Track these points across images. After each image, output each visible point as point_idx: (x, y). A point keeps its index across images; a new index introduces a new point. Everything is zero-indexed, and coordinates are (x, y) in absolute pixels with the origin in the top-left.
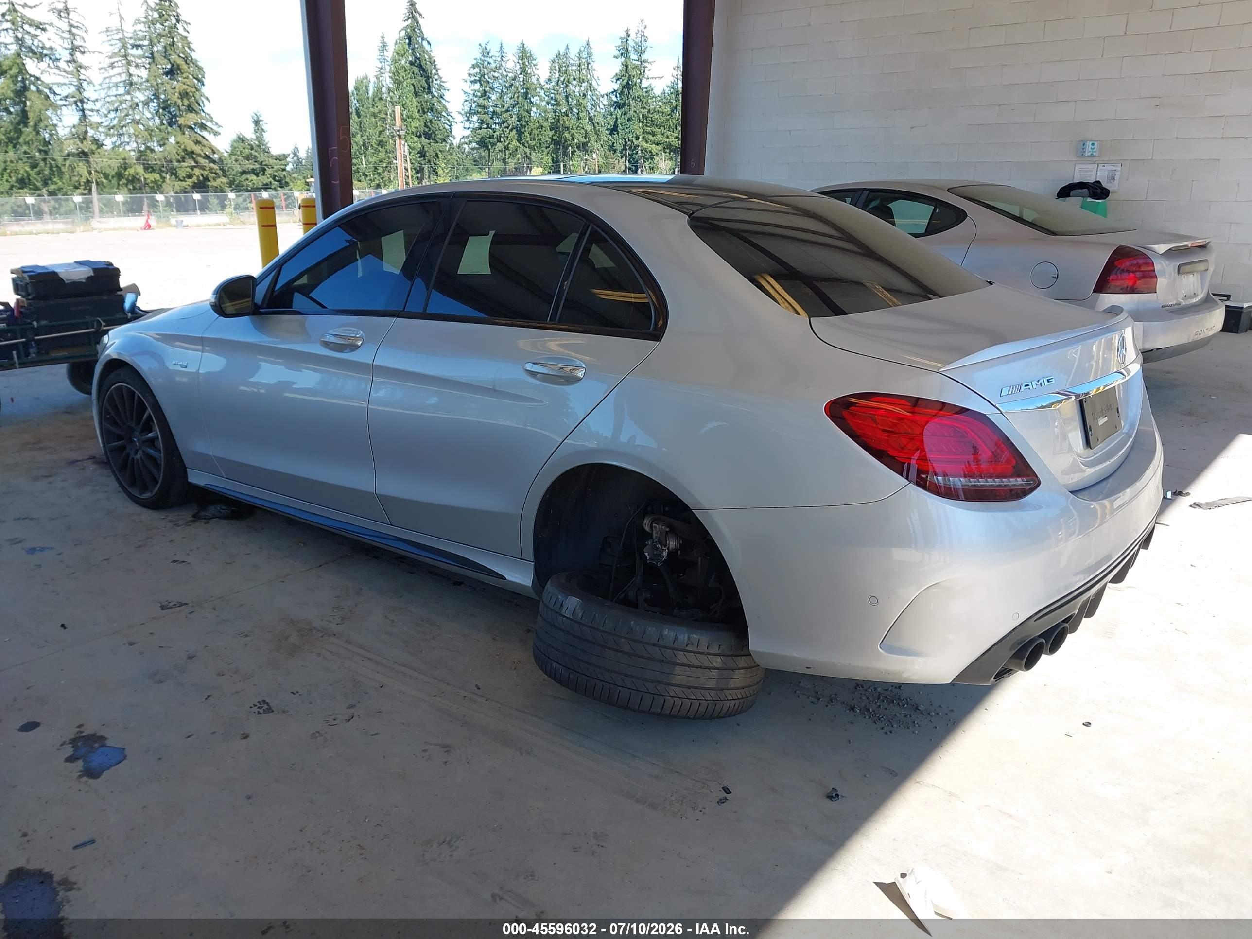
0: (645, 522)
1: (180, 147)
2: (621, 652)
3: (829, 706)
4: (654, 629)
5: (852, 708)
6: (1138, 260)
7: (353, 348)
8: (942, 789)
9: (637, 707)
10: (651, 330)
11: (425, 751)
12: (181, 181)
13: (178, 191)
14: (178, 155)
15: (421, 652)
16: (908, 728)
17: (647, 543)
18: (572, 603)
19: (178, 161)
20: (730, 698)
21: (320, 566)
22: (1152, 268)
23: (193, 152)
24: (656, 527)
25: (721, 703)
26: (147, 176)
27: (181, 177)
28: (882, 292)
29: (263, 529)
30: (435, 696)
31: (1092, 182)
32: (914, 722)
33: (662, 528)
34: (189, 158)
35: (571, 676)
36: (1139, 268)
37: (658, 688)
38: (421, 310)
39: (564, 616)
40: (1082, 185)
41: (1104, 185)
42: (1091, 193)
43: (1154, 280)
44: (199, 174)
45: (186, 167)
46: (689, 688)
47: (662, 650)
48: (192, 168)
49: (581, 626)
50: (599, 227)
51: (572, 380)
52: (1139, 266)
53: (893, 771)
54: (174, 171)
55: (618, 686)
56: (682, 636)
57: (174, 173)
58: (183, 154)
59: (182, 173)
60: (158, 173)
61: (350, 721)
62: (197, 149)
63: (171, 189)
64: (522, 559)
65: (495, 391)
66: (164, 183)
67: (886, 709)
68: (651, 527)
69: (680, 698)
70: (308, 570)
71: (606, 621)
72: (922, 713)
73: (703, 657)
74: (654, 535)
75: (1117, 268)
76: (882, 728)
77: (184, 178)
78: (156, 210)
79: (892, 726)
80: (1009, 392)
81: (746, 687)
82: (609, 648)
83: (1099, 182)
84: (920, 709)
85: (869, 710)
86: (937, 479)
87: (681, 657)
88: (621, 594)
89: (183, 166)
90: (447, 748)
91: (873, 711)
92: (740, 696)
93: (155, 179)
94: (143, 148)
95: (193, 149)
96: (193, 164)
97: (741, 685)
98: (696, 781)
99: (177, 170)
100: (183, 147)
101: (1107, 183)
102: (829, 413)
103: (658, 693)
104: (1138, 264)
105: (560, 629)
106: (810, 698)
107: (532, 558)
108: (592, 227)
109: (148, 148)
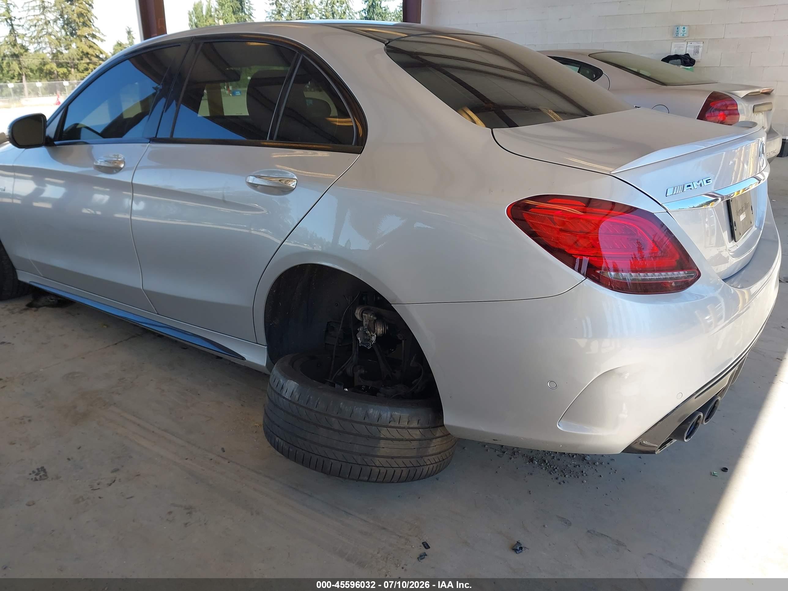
0: (356, 312)
1: (79, 50)
2: (331, 429)
3: (513, 459)
4: (361, 409)
5: (532, 460)
6: (726, 102)
7: (117, 170)
8: (610, 538)
9: (348, 476)
10: (353, 144)
11: (170, 513)
12: (81, 73)
13: (79, 79)
14: (78, 55)
15: (181, 418)
16: (578, 477)
17: (358, 329)
18: (291, 386)
19: (78, 60)
20: (428, 463)
21: (116, 344)
22: (735, 108)
23: (88, 54)
24: (365, 316)
25: (422, 468)
26: (59, 70)
27: (80, 70)
28: (553, 114)
29: (78, 314)
30: (187, 459)
31: (683, 54)
32: (582, 472)
33: (370, 317)
34: (86, 57)
35: (291, 450)
36: (727, 107)
37: (366, 460)
38: (168, 136)
39: (284, 398)
40: (677, 57)
41: (692, 56)
42: (683, 62)
43: (737, 116)
44: (93, 68)
45: (84, 63)
46: (392, 458)
47: (368, 427)
48: (88, 64)
49: (298, 407)
50: (308, 56)
51: (285, 190)
52: (727, 106)
53: (568, 520)
54: (76, 66)
55: (330, 458)
56: (385, 415)
57: (75, 66)
58: (81, 54)
59: (81, 68)
60: (66, 68)
61: (112, 486)
62: (90, 51)
63: (75, 78)
64: (257, 343)
65: (224, 201)
66: (70, 74)
67: (559, 460)
68: (362, 316)
69: (385, 467)
70: (106, 348)
71: (319, 403)
72: (588, 463)
73: (405, 431)
74: (364, 323)
75: (712, 108)
76: (557, 478)
77: (83, 71)
78: (65, 92)
79: (565, 476)
80: (673, 192)
81: (443, 452)
82: (322, 427)
83: (688, 54)
84: (587, 459)
85: (545, 461)
86: (611, 274)
87: (384, 433)
88: (339, 372)
89: (82, 63)
90: (190, 510)
91: (549, 462)
92: (437, 460)
93: (63, 72)
94: (55, 51)
95: (88, 51)
96: (88, 61)
97: (438, 451)
98: (400, 537)
99: (78, 65)
100: (81, 50)
101: (693, 55)
102: (511, 216)
103: (365, 464)
104: (726, 105)
105: (281, 409)
106: (497, 451)
107: (265, 343)
108: (303, 57)
109: (58, 51)
